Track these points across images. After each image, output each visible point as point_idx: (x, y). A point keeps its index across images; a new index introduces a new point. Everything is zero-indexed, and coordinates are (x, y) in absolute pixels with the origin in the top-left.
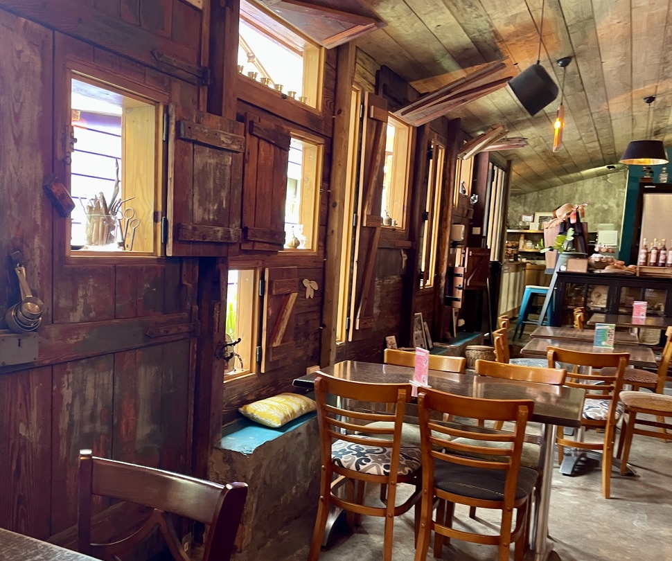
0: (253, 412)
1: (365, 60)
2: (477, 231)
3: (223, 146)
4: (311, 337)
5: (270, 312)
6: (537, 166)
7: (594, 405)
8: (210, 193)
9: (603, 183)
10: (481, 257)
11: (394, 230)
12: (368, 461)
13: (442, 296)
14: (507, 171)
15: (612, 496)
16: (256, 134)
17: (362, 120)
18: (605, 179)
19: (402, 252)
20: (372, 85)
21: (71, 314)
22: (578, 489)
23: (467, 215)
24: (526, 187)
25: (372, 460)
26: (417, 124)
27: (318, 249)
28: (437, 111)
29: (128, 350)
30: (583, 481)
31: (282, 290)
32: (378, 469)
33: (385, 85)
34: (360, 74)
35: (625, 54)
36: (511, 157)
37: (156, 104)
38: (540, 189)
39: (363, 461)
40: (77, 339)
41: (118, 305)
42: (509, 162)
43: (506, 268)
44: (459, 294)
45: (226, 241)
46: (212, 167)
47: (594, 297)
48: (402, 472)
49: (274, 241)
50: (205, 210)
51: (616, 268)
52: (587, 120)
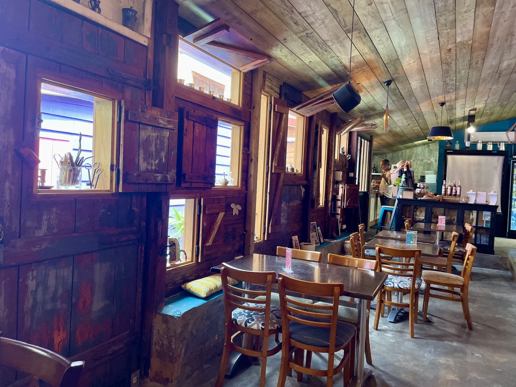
0: (190, 287)
1: (272, 79)
2: (351, 175)
3: (161, 126)
4: (238, 238)
5: (205, 224)
6: (389, 139)
7: (404, 280)
8: (152, 153)
9: (427, 149)
10: (354, 190)
11: (295, 174)
12: (253, 320)
13: (329, 212)
14: (371, 141)
15: (415, 336)
16: (191, 119)
17: (270, 112)
18: (429, 147)
19: (301, 187)
20: (278, 93)
21: (36, 231)
22: (396, 331)
23: (345, 166)
24: (385, 150)
25: (255, 320)
26: (308, 115)
27: (242, 186)
28: (317, 108)
29: (86, 253)
30: (401, 326)
31: (212, 211)
32: (258, 326)
33: (285, 93)
34: (268, 86)
35: (422, 79)
36: (372, 134)
37: (113, 100)
38: (394, 151)
39: (250, 321)
40: (40, 247)
41: (77, 224)
42: (371, 137)
43: (372, 195)
44: (339, 211)
45: (164, 182)
46: (154, 138)
47: (418, 213)
48: (272, 328)
49: (206, 182)
50: (149, 164)
51: (429, 196)
52: (409, 115)
